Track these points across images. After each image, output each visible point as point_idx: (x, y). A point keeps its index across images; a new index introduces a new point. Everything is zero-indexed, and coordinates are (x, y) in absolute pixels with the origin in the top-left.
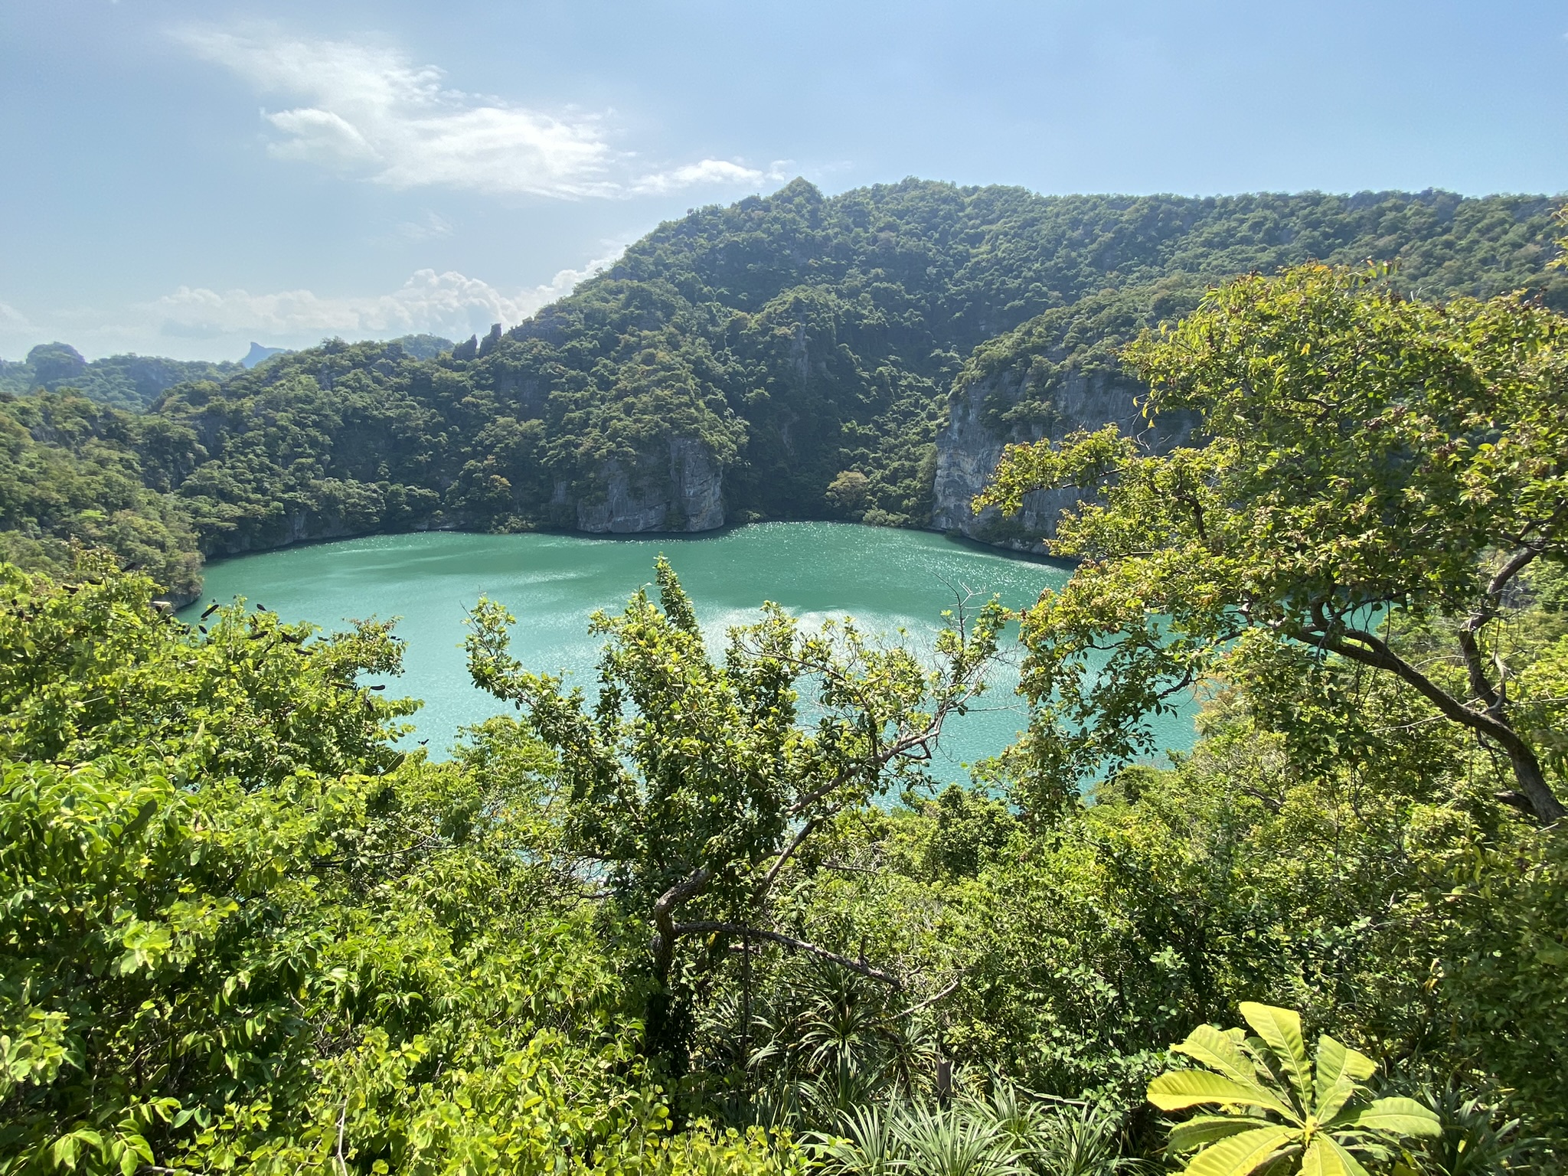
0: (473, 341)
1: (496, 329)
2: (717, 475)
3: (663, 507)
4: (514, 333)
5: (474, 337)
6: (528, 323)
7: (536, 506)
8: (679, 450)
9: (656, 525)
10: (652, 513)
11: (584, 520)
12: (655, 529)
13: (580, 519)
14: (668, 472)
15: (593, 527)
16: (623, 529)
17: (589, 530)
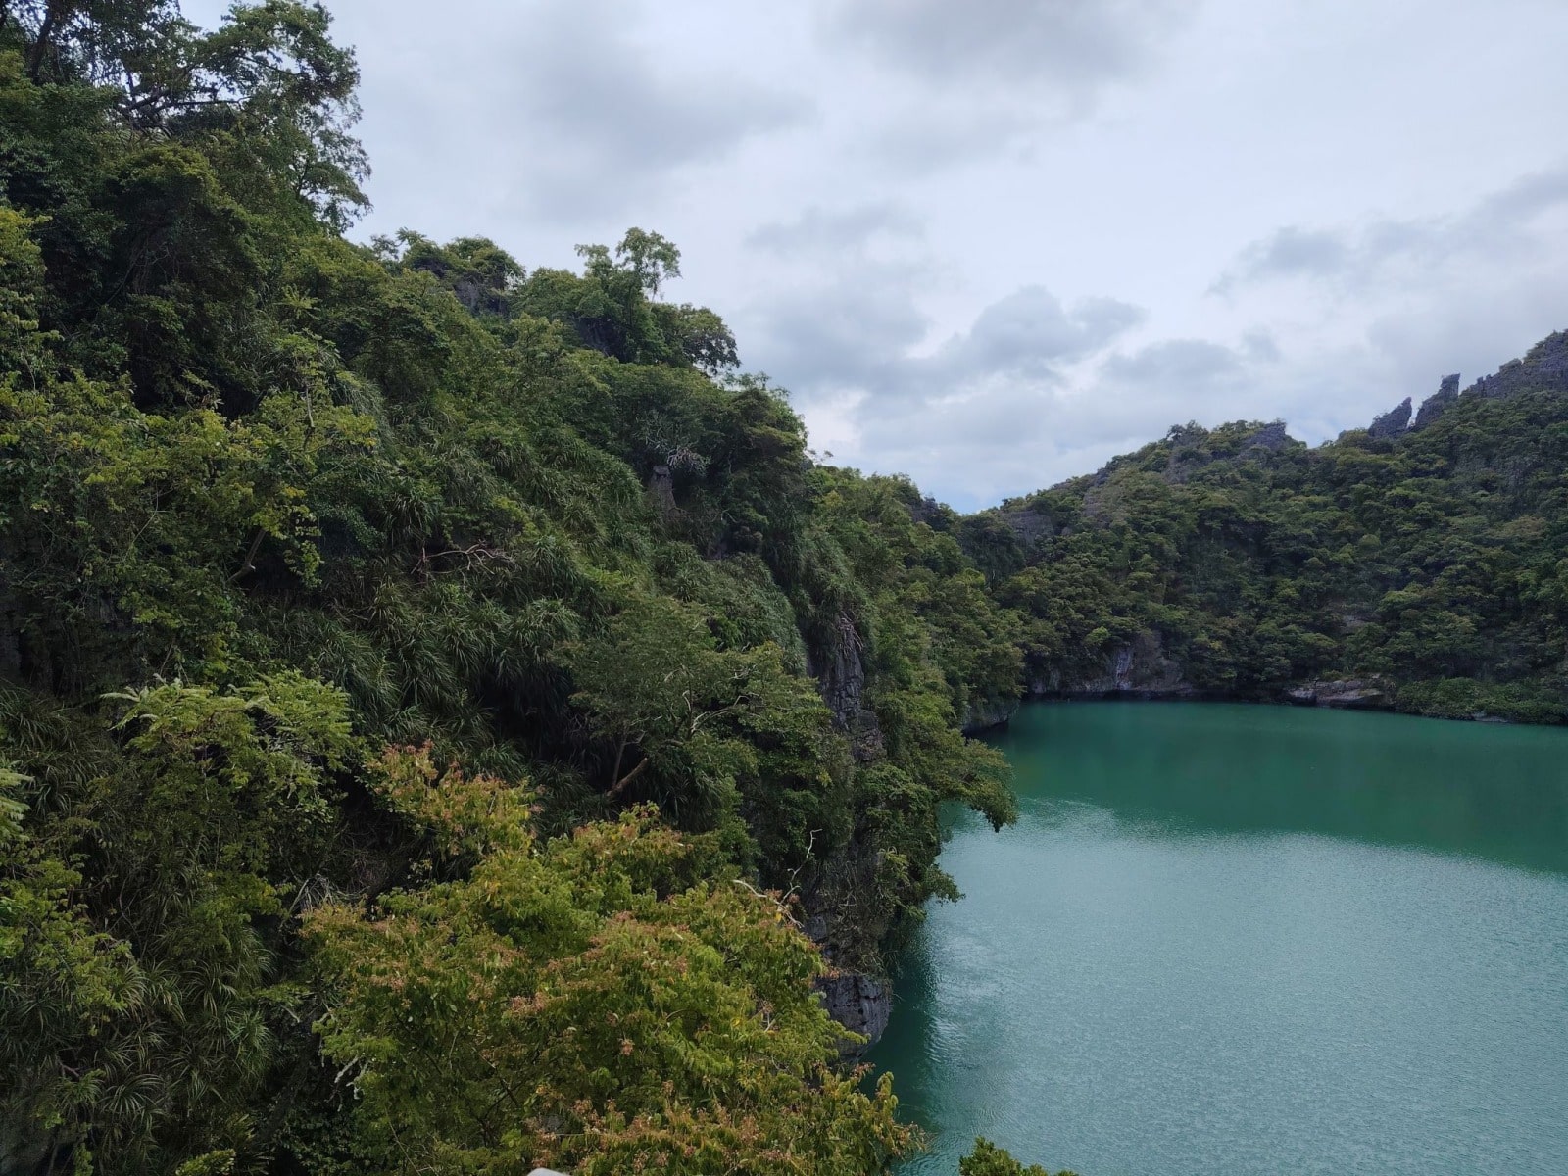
0: (1406, 406)
4: (1484, 387)
5: (1408, 402)
6: (1510, 367)
7: (1525, 674)
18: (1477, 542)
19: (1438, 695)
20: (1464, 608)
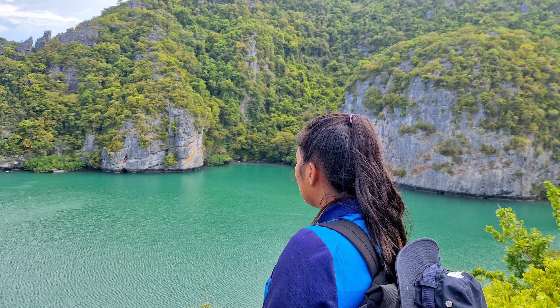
0: (30, 40)
1: (47, 34)
2: (199, 133)
3: (163, 153)
4: (60, 37)
5: (31, 38)
6: (70, 31)
7: (71, 152)
8: (176, 116)
9: (157, 165)
10: (155, 157)
11: (106, 161)
12: (157, 168)
13: (103, 161)
14: (167, 130)
15: (112, 166)
16: (134, 168)
17: (109, 168)
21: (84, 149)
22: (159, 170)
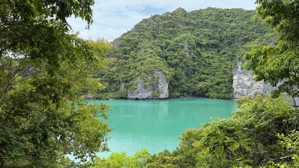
3: (152, 91)
7: (115, 91)
8: (157, 75)
9: (150, 96)
10: (150, 92)
11: (130, 95)
12: (150, 98)
13: (128, 95)
14: (154, 81)
15: (132, 97)
16: (141, 98)
17: (131, 98)
18: (108, 71)
19: (104, 96)
20: (107, 82)
21: (120, 90)
22: (151, 98)
